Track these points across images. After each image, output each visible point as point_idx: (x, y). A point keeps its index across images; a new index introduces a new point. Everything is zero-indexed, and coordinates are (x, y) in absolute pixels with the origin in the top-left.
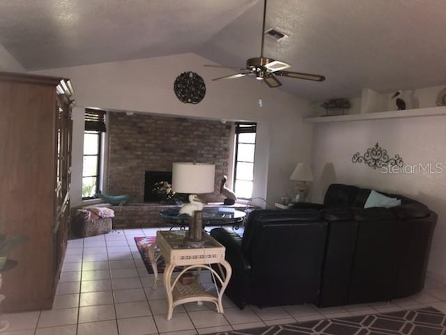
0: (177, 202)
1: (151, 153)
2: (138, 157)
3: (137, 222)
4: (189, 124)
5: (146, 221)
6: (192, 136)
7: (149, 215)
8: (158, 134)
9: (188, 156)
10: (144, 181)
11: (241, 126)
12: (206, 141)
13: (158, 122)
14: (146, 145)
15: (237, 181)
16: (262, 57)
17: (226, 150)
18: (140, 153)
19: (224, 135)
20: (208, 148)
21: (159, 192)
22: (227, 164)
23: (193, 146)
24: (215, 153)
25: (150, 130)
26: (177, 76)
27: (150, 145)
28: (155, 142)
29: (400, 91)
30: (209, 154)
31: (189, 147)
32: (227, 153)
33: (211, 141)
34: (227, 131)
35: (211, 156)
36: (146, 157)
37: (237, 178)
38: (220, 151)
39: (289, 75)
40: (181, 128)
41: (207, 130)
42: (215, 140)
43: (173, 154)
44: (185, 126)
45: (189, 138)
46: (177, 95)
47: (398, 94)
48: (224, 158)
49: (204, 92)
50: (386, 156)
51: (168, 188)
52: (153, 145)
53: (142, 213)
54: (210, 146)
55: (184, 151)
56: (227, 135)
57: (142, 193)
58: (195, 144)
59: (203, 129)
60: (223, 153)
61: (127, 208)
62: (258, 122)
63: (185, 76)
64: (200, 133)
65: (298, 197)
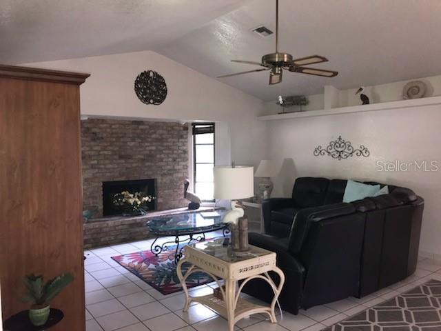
0: (142, 213)
1: (107, 162)
2: (93, 167)
3: (102, 240)
4: (147, 127)
5: (112, 238)
6: (149, 140)
7: (116, 230)
8: (114, 140)
9: (148, 161)
10: (102, 193)
11: (196, 127)
12: (165, 144)
13: (113, 127)
14: (101, 153)
15: (196, 184)
16: (277, 52)
17: (185, 152)
18: (95, 162)
19: (182, 137)
20: (167, 152)
21: (122, 204)
22: (187, 166)
23: (151, 151)
24: (175, 156)
25: (105, 135)
26: (137, 75)
27: (105, 152)
28: (111, 148)
29: (362, 87)
30: (169, 157)
31: (148, 152)
32: (186, 155)
33: (170, 144)
34: (185, 132)
35: (171, 159)
36: (102, 166)
37: (197, 180)
38: (179, 154)
39: (304, 71)
40: (138, 131)
41: (165, 132)
42: (174, 142)
43: (130, 161)
44: (142, 130)
45: (147, 142)
46: (138, 96)
47: (361, 89)
48: (184, 161)
49: (165, 92)
50: (350, 148)
51: (130, 198)
52: (110, 153)
53: (108, 229)
54: (170, 149)
55: (142, 157)
56: (185, 136)
57: (101, 207)
58: (154, 148)
59: (160, 131)
60: (183, 156)
61: (91, 226)
62: (216, 122)
63: (145, 75)
64: (157, 136)
65: (265, 193)
